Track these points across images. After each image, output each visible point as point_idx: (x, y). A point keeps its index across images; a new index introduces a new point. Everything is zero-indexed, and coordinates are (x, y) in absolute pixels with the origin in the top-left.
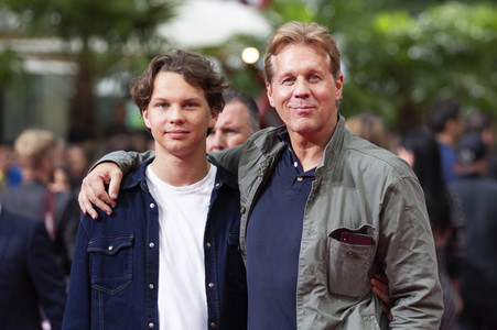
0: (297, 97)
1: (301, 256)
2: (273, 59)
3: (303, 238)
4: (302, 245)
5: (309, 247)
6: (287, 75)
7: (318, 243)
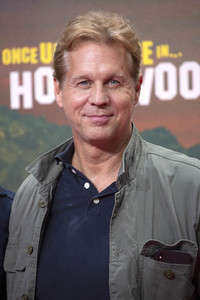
0: (93, 104)
1: (111, 280)
2: (66, 55)
3: (111, 259)
4: (111, 268)
5: (119, 269)
6: (82, 77)
7: (130, 265)
